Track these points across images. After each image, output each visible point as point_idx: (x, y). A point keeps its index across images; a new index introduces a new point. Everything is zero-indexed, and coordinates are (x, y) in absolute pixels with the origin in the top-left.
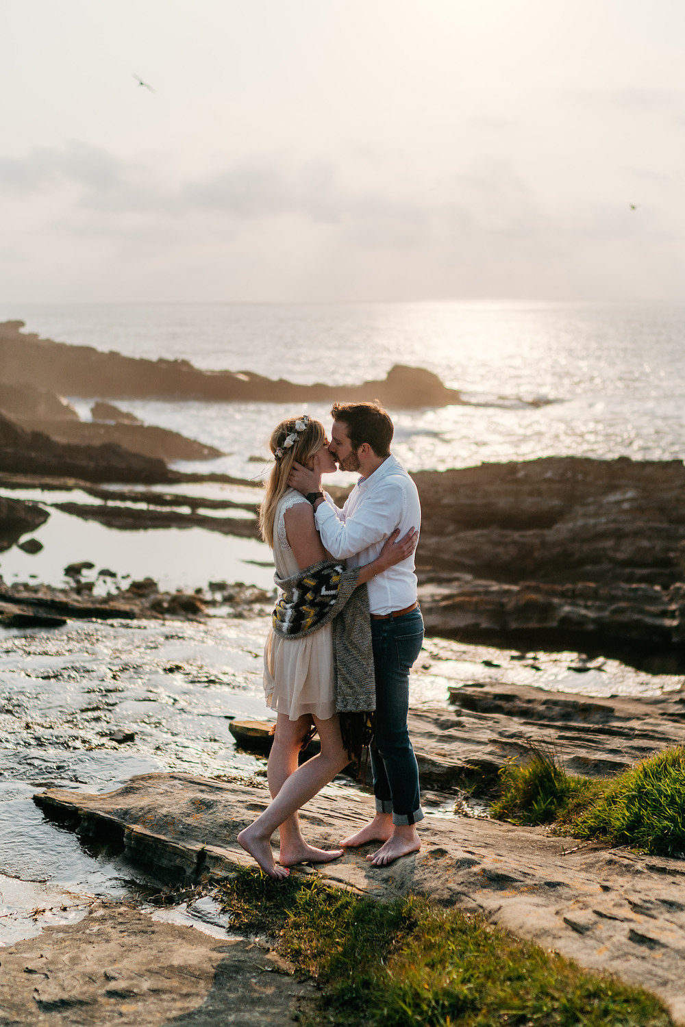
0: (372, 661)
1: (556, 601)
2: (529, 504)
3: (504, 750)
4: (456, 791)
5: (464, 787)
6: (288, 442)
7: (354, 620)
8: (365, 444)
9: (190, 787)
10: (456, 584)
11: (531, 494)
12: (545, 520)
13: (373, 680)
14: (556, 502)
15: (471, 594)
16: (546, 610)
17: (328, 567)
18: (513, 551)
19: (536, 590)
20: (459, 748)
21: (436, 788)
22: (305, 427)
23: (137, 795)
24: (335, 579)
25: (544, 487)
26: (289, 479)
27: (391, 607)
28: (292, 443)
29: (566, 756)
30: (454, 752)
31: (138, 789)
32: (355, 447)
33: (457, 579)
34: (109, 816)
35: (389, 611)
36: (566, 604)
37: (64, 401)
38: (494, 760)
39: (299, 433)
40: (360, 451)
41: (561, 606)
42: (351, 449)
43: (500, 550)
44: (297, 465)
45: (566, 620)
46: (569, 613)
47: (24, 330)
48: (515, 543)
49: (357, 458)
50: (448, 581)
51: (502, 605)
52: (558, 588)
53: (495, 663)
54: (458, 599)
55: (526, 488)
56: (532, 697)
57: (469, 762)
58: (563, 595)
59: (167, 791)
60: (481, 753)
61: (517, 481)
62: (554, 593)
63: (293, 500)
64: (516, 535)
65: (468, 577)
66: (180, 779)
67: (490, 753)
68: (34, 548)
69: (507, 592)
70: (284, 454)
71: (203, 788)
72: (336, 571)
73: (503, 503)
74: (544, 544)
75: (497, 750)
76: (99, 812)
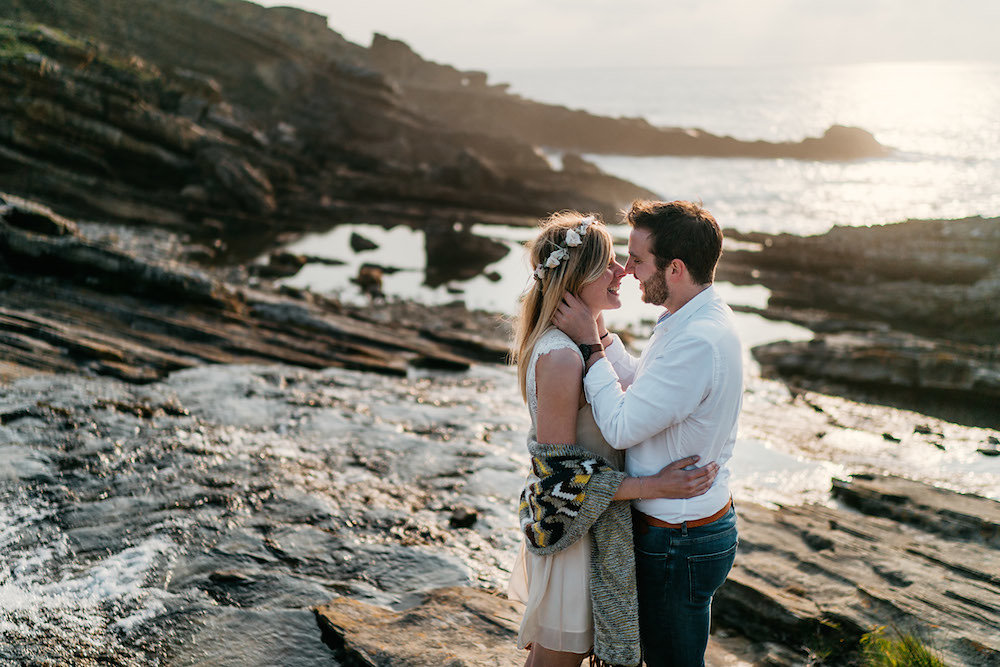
0: (635, 597)
1: (972, 363)
2: (952, 260)
3: (872, 607)
4: (806, 654)
5: (817, 648)
6: (553, 260)
7: (608, 538)
8: (676, 260)
9: (477, 624)
10: (870, 335)
11: (956, 251)
12: (968, 277)
13: (636, 623)
14: (980, 261)
15: (884, 348)
16: (961, 371)
17: (573, 458)
18: (932, 305)
19: (953, 350)
20: (822, 584)
21: (784, 639)
22: (580, 242)
23: (417, 628)
24: (579, 480)
25: (968, 245)
26: (553, 315)
27: (685, 515)
28: (558, 263)
29: (951, 633)
30: (813, 590)
31: (421, 618)
32: (662, 266)
33: (873, 330)
34: (370, 660)
35: (681, 521)
36: (982, 367)
37: (539, 151)
38: (858, 619)
39: (571, 249)
40: (669, 271)
41: (976, 368)
42: (654, 269)
43: (920, 304)
44: (569, 298)
45: (981, 384)
46: (984, 377)
47: (511, 91)
48: (935, 298)
49: (664, 283)
50: (863, 331)
51: (915, 363)
52: (976, 349)
53: (895, 436)
54: (870, 353)
55: (951, 245)
56: (926, 502)
57: (827, 615)
58: (980, 357)
59: (451, 627)
60: (844, 604)
61: (942, 238)
62: (970, 355)
63: (553, 343)
64: (937, 290)
65: (884, 328)
66: (471, 611)
67: (855, 607)
68: (495, 277)
69: (922, 350)
70: (546, 274)
71: (492, 627)
72: (583, 469)
73: (926, 259)
74: (965, 301)
75: (864, 605)
76: (362, 652)
